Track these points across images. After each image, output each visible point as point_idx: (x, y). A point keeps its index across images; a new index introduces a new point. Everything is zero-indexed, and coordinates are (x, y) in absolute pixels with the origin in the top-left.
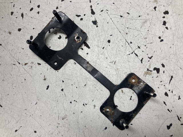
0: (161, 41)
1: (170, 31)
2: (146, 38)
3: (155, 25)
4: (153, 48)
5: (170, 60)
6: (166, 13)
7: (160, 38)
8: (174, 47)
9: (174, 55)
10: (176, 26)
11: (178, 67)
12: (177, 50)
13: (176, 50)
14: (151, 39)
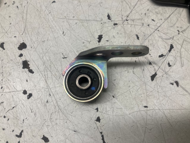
0: (28, 98)
1: (38, 74)
2: (3, 103)
3: (10, 74)
4: (18, 115)
5: (53, 123)
6: (23, 46)
7: (25, 92)
8: (53, 99)
9: (57, 112)
10: (44, 63)
11: (71, 131)
12: (59, 102)
13: (57, 102)
14: (12, 100)
